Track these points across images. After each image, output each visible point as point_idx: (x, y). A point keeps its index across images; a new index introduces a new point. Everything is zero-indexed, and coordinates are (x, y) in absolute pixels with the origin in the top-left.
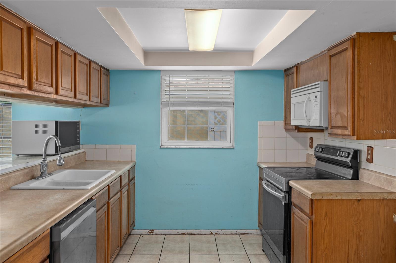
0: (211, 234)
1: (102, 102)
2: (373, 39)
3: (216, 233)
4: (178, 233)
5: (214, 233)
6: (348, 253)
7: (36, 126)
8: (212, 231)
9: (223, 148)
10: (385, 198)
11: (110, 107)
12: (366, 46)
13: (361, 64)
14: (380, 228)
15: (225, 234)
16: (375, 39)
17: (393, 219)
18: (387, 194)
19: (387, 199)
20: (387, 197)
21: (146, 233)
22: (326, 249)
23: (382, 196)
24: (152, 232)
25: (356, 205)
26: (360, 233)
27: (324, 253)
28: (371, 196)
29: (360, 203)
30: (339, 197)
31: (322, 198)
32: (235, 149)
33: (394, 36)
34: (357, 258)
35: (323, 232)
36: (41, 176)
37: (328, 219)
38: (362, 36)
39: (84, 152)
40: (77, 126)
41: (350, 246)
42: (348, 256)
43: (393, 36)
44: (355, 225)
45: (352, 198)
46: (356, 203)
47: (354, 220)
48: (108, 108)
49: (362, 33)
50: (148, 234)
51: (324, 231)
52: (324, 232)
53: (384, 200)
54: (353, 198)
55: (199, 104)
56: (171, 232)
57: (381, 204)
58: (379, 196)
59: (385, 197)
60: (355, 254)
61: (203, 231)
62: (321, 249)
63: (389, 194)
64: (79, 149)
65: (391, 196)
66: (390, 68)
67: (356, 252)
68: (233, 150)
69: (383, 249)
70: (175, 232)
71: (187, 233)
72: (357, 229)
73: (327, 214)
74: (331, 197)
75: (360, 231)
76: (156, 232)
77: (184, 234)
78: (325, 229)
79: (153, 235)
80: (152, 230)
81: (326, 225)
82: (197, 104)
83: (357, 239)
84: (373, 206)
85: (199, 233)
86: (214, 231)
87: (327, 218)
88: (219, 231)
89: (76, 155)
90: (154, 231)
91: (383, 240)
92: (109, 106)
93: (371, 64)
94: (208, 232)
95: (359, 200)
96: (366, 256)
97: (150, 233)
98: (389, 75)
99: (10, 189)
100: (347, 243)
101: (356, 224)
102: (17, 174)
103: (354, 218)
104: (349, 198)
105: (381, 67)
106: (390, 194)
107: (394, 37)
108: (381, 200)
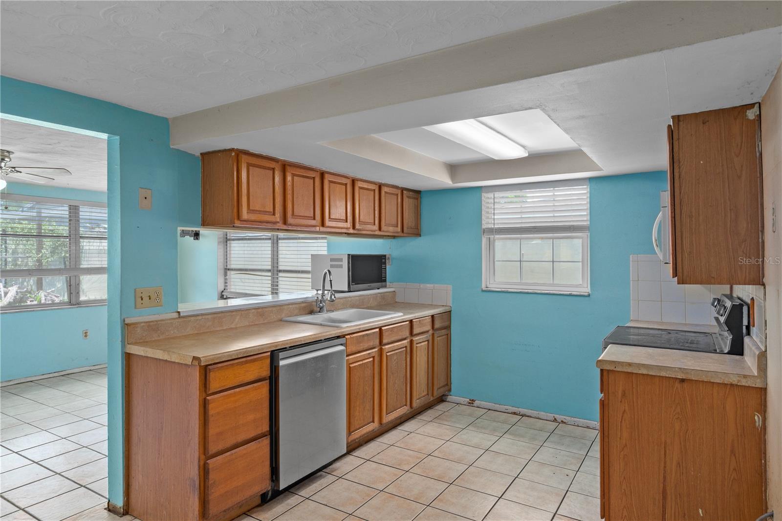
0: (555, 420)
1: (405, 231)
2: (706, 122)
3: (562, 421)
4: (506, 411)
5: (560, 421)
6: (665, 463)
7: (332, 260)
8: (557, 416)
9: (570, 295)
10: (734, 383)
11: (422, 237)
12: (692, 135)
13: (682, 165)
14: (726, 433)
15: (576, 424)
16: (708, 121)
17: (755, 422)
18: (739, 377)
19: (737, 385)
20: (738, 382)
21: (465, 403)
22: (624, 447)
23: (727, 379)
24: (473, 403)
25: (677, 388)
26: (687, 434)
27: (622, 452)
28: (704, 377)
29: (685, 385)
30: (645, 372)
31: (615, 369)
32: (591, 296)
33: (748, 111)
34: (683, 473)
35: (620, 420)
36: (319, 312)
37: (628, 402)
38: (683, 120)
39: (394, 291)
40: (381, 261)
41: (667, 451)
42: (665, 467)
43: (746, 112)
44: (677, 419)
45: (667, 376)
46: (677, 385)
47: (674, 412)
48: (420, 238)
49: (684, 115)
50: (468, 404)
51: (622, 420)
52: (621, 422)
53: (735, 388)
54: (670, 376)
55: (535, 230)
56: (497, 407)
57: (727, 392)
58: (721, 378)
59: (734, 381)
60: (677, 467)
61: (542, 414)
62: (617, 446)
63: (741, 377)
64: (385, 287)
65: (747, 382)
66: (742, 166)
67: (681, 464)
68: (587, 298)
69: (735, 469)
70: (503, 408)
71: (518, 413)
72: (681, 427)
73: (625, 393)
74: (629, 370)
75: (687, 430)
76: (477, 403)
77: (515, 413)
78: (622, 416)
79: (474, 406)
80: (473, 400)
81: (625, 410)
82: (533, 230)
83: (681, 444)
84: (712, 394)
85: (537, 416)
86: (559, 418)
87: (626, 401)
88: (568, 419)
89: (379, 295)
90: (474, 401)
91: (735, 455)
92: (420, 236)
93: (702, 162)
94: (551, 416)
95: (682, 381)
96: (700, 474)
97: (470, 403)
98: (740, 177)
99: (281, 320)
100: (663, 446)
101: (679, 417)
102: (291, 306)
103: (674, 408)
104: (661, 375)
105: (723, 165)
106: (744, 377)
107: (749, 113)
108: (729, 387)
